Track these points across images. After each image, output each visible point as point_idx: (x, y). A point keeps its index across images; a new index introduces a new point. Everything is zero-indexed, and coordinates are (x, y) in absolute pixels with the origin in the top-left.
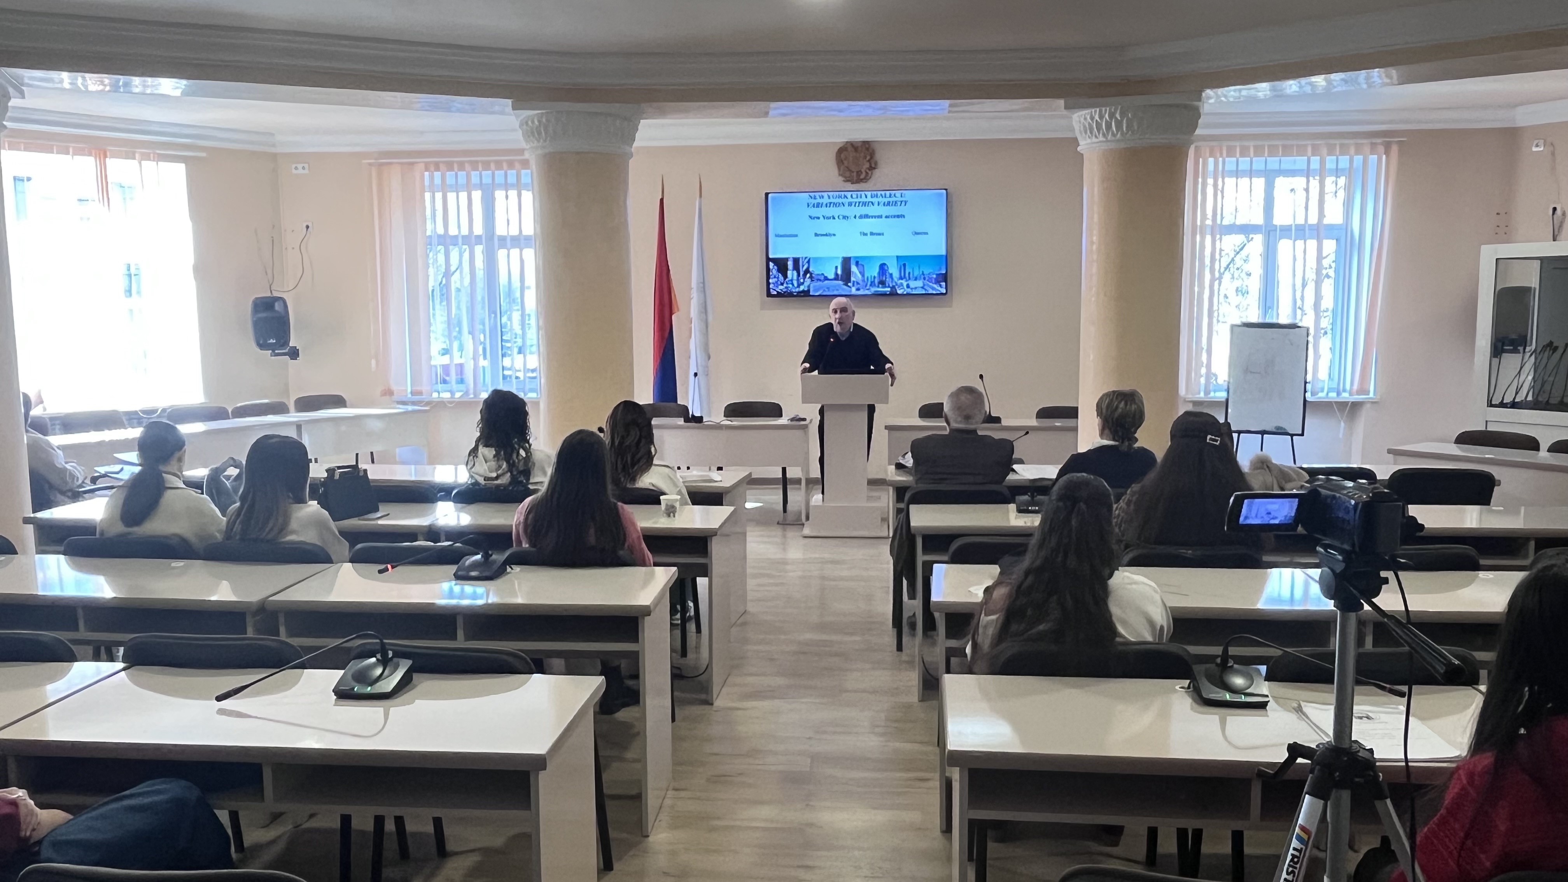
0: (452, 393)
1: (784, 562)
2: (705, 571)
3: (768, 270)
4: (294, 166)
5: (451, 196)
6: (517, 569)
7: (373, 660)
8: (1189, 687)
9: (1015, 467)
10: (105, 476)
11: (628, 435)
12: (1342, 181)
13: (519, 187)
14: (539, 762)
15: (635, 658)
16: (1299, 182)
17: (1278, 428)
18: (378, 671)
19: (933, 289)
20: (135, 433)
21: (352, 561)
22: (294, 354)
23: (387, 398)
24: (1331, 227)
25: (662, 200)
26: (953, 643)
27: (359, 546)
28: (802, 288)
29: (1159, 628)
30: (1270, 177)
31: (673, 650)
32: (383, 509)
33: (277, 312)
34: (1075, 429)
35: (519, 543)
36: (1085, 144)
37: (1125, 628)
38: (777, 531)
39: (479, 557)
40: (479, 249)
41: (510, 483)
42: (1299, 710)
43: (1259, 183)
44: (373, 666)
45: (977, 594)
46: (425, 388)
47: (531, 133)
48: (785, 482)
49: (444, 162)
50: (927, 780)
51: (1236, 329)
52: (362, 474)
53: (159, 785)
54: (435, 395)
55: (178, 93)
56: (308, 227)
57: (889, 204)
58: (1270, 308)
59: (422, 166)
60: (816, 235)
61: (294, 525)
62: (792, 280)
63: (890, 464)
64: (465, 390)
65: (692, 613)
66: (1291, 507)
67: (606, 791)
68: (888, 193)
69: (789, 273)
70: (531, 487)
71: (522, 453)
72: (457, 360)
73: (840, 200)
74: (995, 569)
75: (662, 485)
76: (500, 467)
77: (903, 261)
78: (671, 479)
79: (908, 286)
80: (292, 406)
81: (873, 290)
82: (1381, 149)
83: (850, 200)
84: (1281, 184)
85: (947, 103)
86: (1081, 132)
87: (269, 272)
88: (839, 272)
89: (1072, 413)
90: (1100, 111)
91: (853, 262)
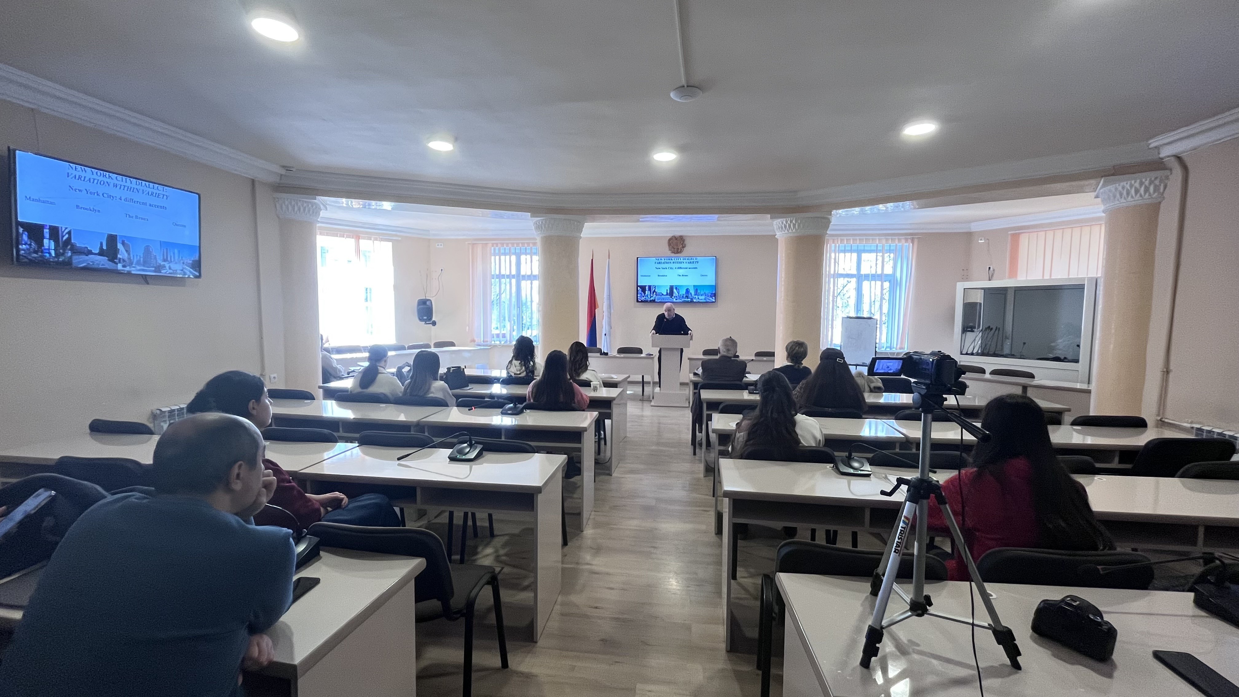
0: (500, 342)
1: (642, 416)
2: (609, 416)
3: (637, 290)
4: (437, 244)
5: (503, 257)
6: (528, 411)
7: (466, 445)
8: (833, 467)
9: (747, 375)
10: (353, 371)
11: (577, 356)
12: (892, 255)
13: (532, 254)
14: (538, 490)
15: (579, 450)
16: (873, 255)
17: (863, 363)
18: (468, 450)
19: (709, 300)
20: (367, 355)
21: (457, 406)
22: (434, 324)
23: (473, 343)
24: (887, 275)
25: (592, 260)
26: (722, 448)
27: (460, 400)
28: (652, 299)
29: (818, 441)
30: (859, 252)
31: (595, 452)
32: (470, 386)
33: (427, 305)
34: (774, 361)
35: (530, 400)
36: (779, 235)
37: (804, 440)
38: (640, 403)
39: (512, 405)
40: (514, 281)
41: (525, 376)
42: (886, 478)
43: (855, 255)
44: (466, 447)
45: (733, 426)
46: (489, 340)
47: (538, 227)
48: (643, 383)
49: (500, 243)
50: (708, 511)
51: (844, 319)
52: (462, 370)
53: (372, 496)
54: (493, 342)
55: (389, 208)
56: (442, 270)
57: (690, 262)
58: (859, 310)
59: (491, 244)
60: (659, 276)
61: (432, 389)
62: (648, 295)
63: (690, 373)
64: (505, 340)
65: (603, 436)
66: (899, 365)
67: (566, 511)
68: (690, 258)
69: (647, 292)
70: (535, 377)
71: (532, 363)
72: (503, 332)
73: (669, 261)
74: (741, 416)
75: (591, 378)
76: (522, 368)
77: (696, 288)
78: (595, 376)
79: (698, 298)
80: (432, 346)
81: (683, 300)
82: (910, 241)
83: (673, 261)
84: (864, 256)
85: (716, 216)
86: (777, 229)
87: (425, 290)
88: (668, 292)
89: (772, 354)
90: (786, 220)
91: (674, 288)
